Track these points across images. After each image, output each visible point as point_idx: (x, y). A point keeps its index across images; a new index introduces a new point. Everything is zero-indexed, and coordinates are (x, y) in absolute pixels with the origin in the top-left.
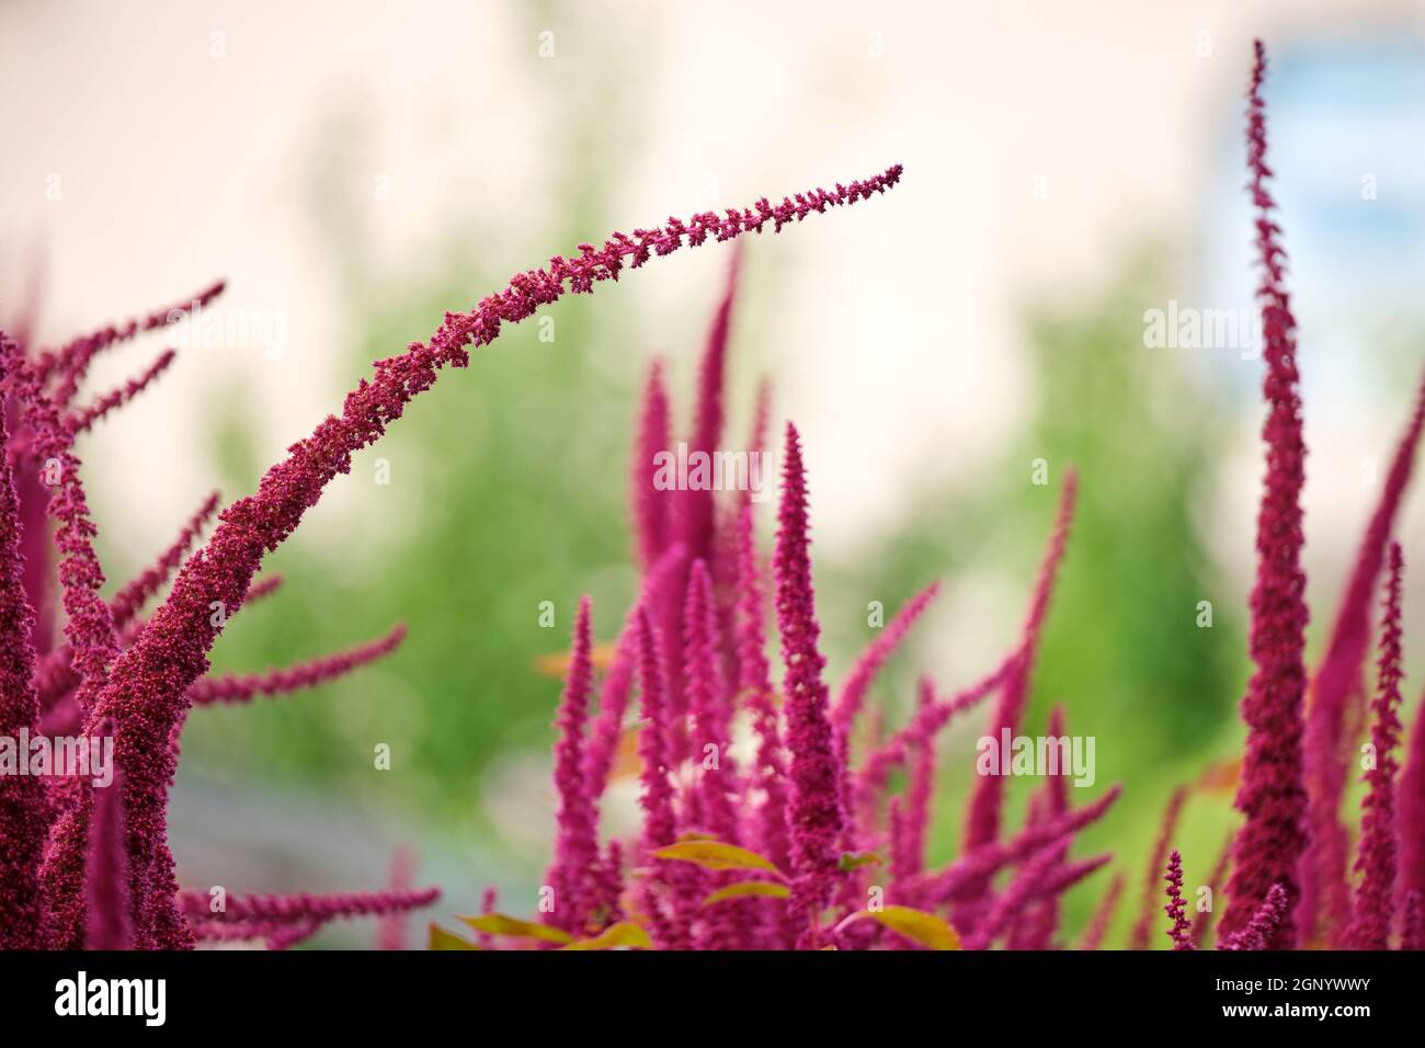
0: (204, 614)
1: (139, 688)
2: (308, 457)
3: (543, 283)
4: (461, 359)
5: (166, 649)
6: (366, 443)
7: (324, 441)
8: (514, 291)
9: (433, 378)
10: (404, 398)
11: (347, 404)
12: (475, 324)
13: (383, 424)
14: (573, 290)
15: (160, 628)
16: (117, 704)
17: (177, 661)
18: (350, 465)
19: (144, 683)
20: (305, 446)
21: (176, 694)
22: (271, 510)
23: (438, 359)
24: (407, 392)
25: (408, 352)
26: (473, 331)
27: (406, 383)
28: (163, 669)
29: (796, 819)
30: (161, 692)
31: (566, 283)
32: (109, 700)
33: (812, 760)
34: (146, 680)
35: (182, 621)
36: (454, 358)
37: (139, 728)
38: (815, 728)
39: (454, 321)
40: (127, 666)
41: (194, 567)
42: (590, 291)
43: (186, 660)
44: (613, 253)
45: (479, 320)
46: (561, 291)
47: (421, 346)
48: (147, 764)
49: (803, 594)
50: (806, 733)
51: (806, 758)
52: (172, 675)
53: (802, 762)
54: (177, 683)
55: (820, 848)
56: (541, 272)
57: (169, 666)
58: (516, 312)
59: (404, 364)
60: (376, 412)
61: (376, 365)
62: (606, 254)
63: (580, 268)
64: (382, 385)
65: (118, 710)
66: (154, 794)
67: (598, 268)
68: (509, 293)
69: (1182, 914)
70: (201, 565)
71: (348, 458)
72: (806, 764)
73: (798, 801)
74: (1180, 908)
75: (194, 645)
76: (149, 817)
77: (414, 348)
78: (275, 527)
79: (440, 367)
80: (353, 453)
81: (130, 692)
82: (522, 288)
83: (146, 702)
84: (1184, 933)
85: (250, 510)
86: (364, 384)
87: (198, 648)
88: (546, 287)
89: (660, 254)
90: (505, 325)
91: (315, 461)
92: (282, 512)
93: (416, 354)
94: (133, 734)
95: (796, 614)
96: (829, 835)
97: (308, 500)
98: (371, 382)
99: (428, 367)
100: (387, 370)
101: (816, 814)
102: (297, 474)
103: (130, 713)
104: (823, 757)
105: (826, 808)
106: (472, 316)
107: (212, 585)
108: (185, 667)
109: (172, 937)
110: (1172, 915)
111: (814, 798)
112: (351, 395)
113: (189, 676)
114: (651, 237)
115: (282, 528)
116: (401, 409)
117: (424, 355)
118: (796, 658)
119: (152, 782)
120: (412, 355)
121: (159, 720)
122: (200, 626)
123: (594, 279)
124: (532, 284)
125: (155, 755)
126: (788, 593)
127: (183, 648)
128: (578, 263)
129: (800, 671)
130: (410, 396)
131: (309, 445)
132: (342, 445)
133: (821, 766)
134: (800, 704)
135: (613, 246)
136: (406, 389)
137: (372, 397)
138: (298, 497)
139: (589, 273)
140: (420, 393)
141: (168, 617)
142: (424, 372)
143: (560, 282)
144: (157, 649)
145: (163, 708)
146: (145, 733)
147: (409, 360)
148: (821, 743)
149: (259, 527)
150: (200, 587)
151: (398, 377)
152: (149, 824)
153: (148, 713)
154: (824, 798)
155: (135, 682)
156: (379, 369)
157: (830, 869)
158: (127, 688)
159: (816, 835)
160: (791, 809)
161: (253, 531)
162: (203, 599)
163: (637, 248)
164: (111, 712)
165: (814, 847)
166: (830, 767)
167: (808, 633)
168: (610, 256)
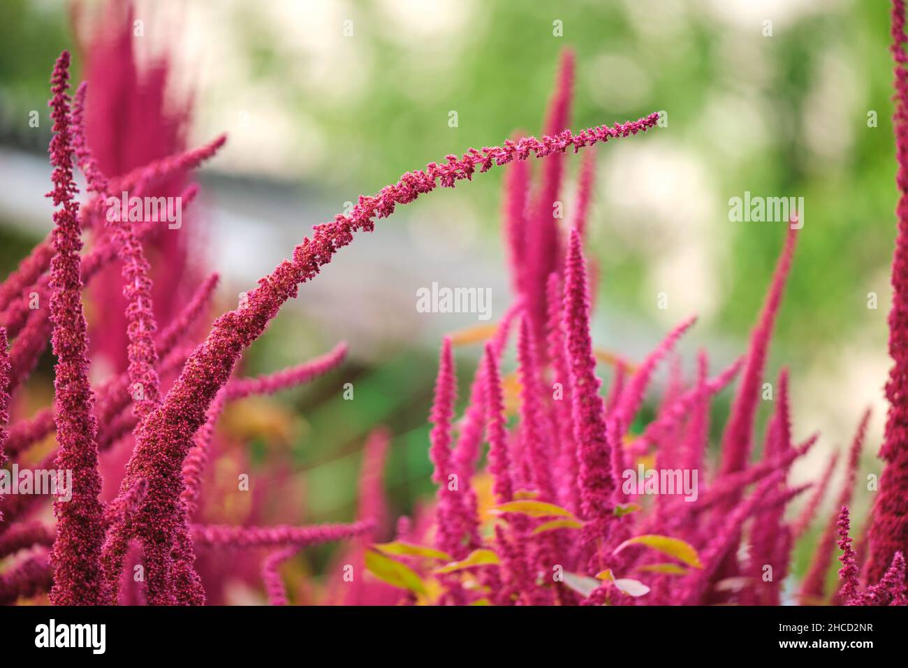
0: (203, 388)
1: (162, 436)
2: (270, 287)
3: (422, 181)
4: (369, 226)
5: (179, 410)
6: (308, 279)
7: (281, 277)
8: (405, 185)
9: (351, 238)
10: (332, 250)
11: (296, 254)
12: (378, 204)
13: (319, 266)
14: (442, 184)
15: (176, 396)
16: (148, 446)
17: (187, 418)
18: (297, 292)
19: (165, 432)
20: (268, 280)
21: (186, 439)
22: (246, 320)
23: (354, 225)
24: (334, 247)
25: (336, 221)
26: (378, 208)
27: (334, 240)
28: (177, 423)
29: (585, 485)
30: (176, 439)
31: (438, 180)
32: (143, 443)
33: (593, 447)
34: (167, 430)
35: (189, 392)
36: (365, 226)
37: (162, 462)
38: (595, 426)
39: (365, 202)
40: (155, 421)
41: (197, 357)
42: (453, 186)
43: (192, 417)
44: (468, 163)
45: (381, 202)
46: (434, 186)
47: (343, 218)
48: (168, 484)
49: (584, 341)
50: (589, 429)
51: (590, 445)
52: (183, 427)
53: (587, 448)
54: (187, 433)
55: (601, 503)
56: (422, 173)
57: (182, 421)
58: (405, 198)
59: (333, 229)
60: (314, 259)
61: (315, 228)
62: (464, 163)
63: (446, 172)
64: (318, 242)
65: (149, 450)
66: (173, 503)
67: (458, 172)
68: (401, 186)
69: (849, 547)
70: (202, 356)
71: (296, 288)
72: (590, 449)
73: (586, 472)
74: (847, 544)
75: (197, 408)
76: (170, 518)
77: (339, 219)
78: (249, 332)
79: (355, 231)
80: (299, 285)
81: (157, 438)
82: (409, 183)
83: (167, 444)
84: (850, 559)
85: (233, 321)
86: (307, 241)
87: (200, 409)
88: (425, 183)
89: (499, 164)
90: (397, 205)
91: (275, 290)
92: (253, 322)
93: (340, 223)
94: (158, 466)
95: (580, 353)
96: (606, 495)
97: (270, 315)
98: (312, 240)
99: (347, 230)
100: (321, 232)
101: (598, 481)
102: (263, 298)
103: (157, 452)
104: (600, 444)
105: (603, 477)
106: (377, 198)
107: (208, 369)
108: (191, 421)
109: (189, 591)
110: (842, 548)
111: (597, 471)
112: (298, 248)
113: (195, 427)
114: (493, 153)
115: (253, 332)
116: (330, 257)
117: (345, 224)
118: (582, 382)
119: (171, 495)
120: (338, 223)
121: (175, 456)
122: (201, 395)
123: (456, 179)
124: (416, 181)
125: (173, 479)
126: (574, 340)
127: (190, 410)
128: (446, 168)
129: (584, 389)
130: (336, 249)
131: (271, 279)
132: (292, 280)
133: (600, 450)
134: (585, 410)
135: (468, 158)
136: (334, 244)
137: (311, 249)
138: (264, 313)
139: (452, 175)
140: (342, 247)
141: (181, 389)
142: (345, 234)
143: (433, 180)
144: (173, 410)
145: (177, 448)
146: (166, 465)
147: (335, 227)
148: (599, 435)
149: (239, 332)
150: (201, 370)
151: (328, 237)
152: (170, 523)
153: (168, 452)
154: (603, 471)
155: (160, 432)
156: (316, 231)
157: (608, 516)
158: (155, 435)
159: (598, 495)
160: (582, 478)
161: (235, 335)
162: (203, 378)
163: (484, 160)
164: (145, 451)
165: (597, 502)
166: (606, 450)
167: (588, 365)
168: (467, 165)
